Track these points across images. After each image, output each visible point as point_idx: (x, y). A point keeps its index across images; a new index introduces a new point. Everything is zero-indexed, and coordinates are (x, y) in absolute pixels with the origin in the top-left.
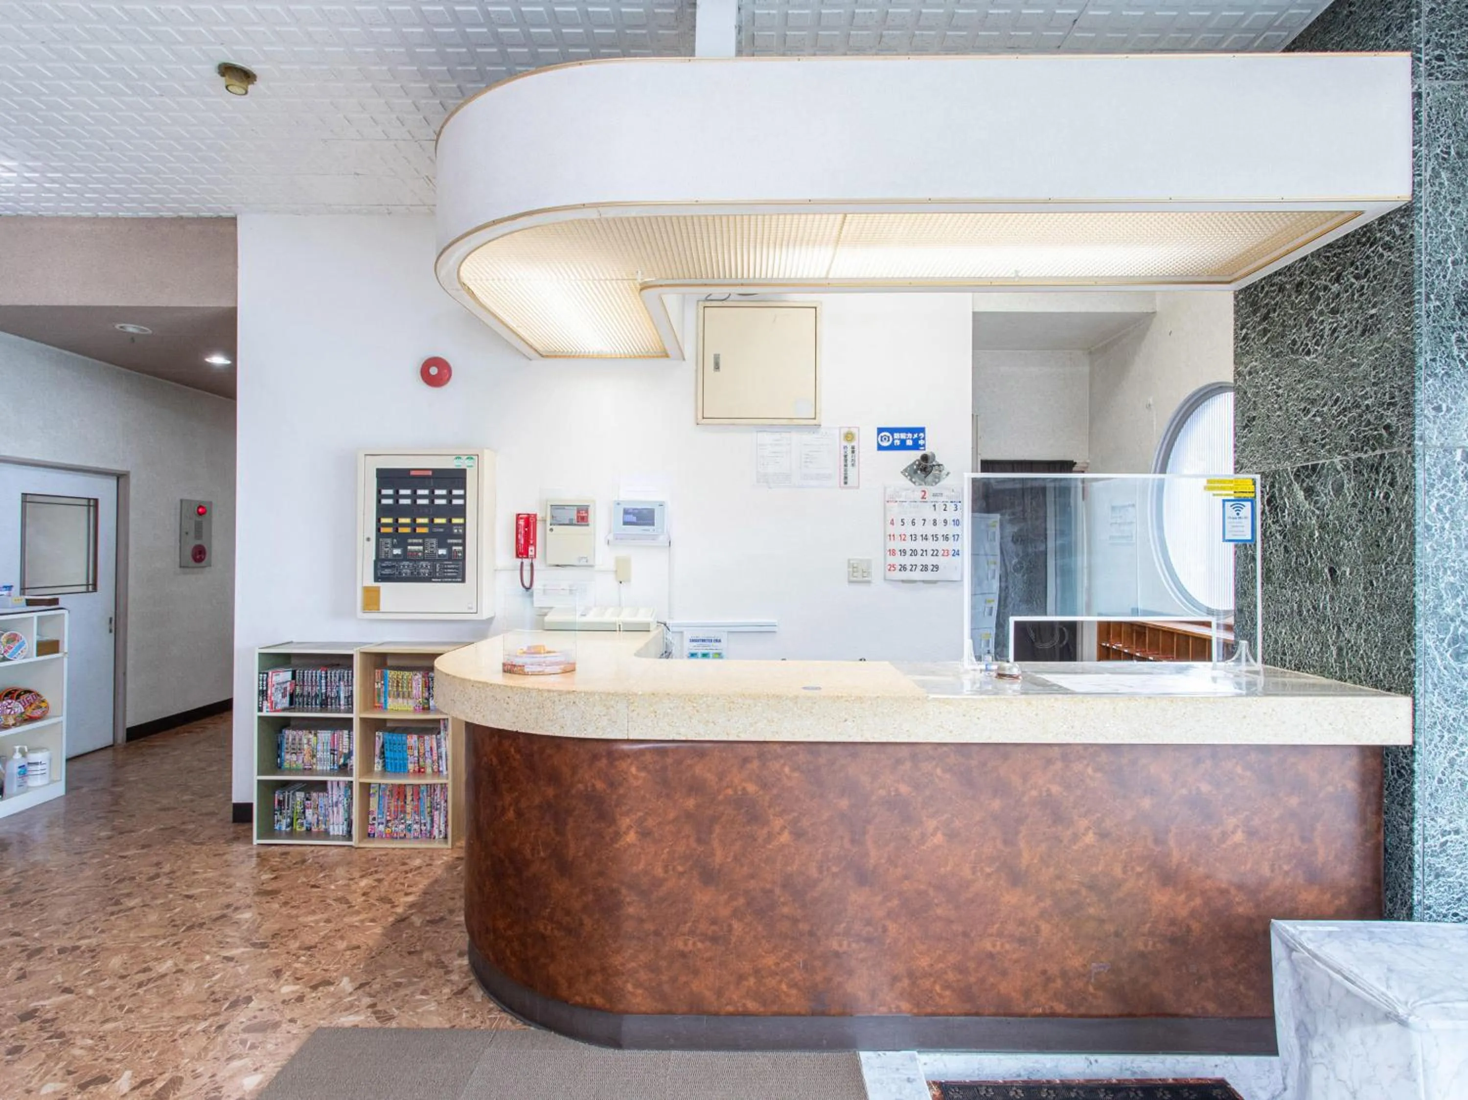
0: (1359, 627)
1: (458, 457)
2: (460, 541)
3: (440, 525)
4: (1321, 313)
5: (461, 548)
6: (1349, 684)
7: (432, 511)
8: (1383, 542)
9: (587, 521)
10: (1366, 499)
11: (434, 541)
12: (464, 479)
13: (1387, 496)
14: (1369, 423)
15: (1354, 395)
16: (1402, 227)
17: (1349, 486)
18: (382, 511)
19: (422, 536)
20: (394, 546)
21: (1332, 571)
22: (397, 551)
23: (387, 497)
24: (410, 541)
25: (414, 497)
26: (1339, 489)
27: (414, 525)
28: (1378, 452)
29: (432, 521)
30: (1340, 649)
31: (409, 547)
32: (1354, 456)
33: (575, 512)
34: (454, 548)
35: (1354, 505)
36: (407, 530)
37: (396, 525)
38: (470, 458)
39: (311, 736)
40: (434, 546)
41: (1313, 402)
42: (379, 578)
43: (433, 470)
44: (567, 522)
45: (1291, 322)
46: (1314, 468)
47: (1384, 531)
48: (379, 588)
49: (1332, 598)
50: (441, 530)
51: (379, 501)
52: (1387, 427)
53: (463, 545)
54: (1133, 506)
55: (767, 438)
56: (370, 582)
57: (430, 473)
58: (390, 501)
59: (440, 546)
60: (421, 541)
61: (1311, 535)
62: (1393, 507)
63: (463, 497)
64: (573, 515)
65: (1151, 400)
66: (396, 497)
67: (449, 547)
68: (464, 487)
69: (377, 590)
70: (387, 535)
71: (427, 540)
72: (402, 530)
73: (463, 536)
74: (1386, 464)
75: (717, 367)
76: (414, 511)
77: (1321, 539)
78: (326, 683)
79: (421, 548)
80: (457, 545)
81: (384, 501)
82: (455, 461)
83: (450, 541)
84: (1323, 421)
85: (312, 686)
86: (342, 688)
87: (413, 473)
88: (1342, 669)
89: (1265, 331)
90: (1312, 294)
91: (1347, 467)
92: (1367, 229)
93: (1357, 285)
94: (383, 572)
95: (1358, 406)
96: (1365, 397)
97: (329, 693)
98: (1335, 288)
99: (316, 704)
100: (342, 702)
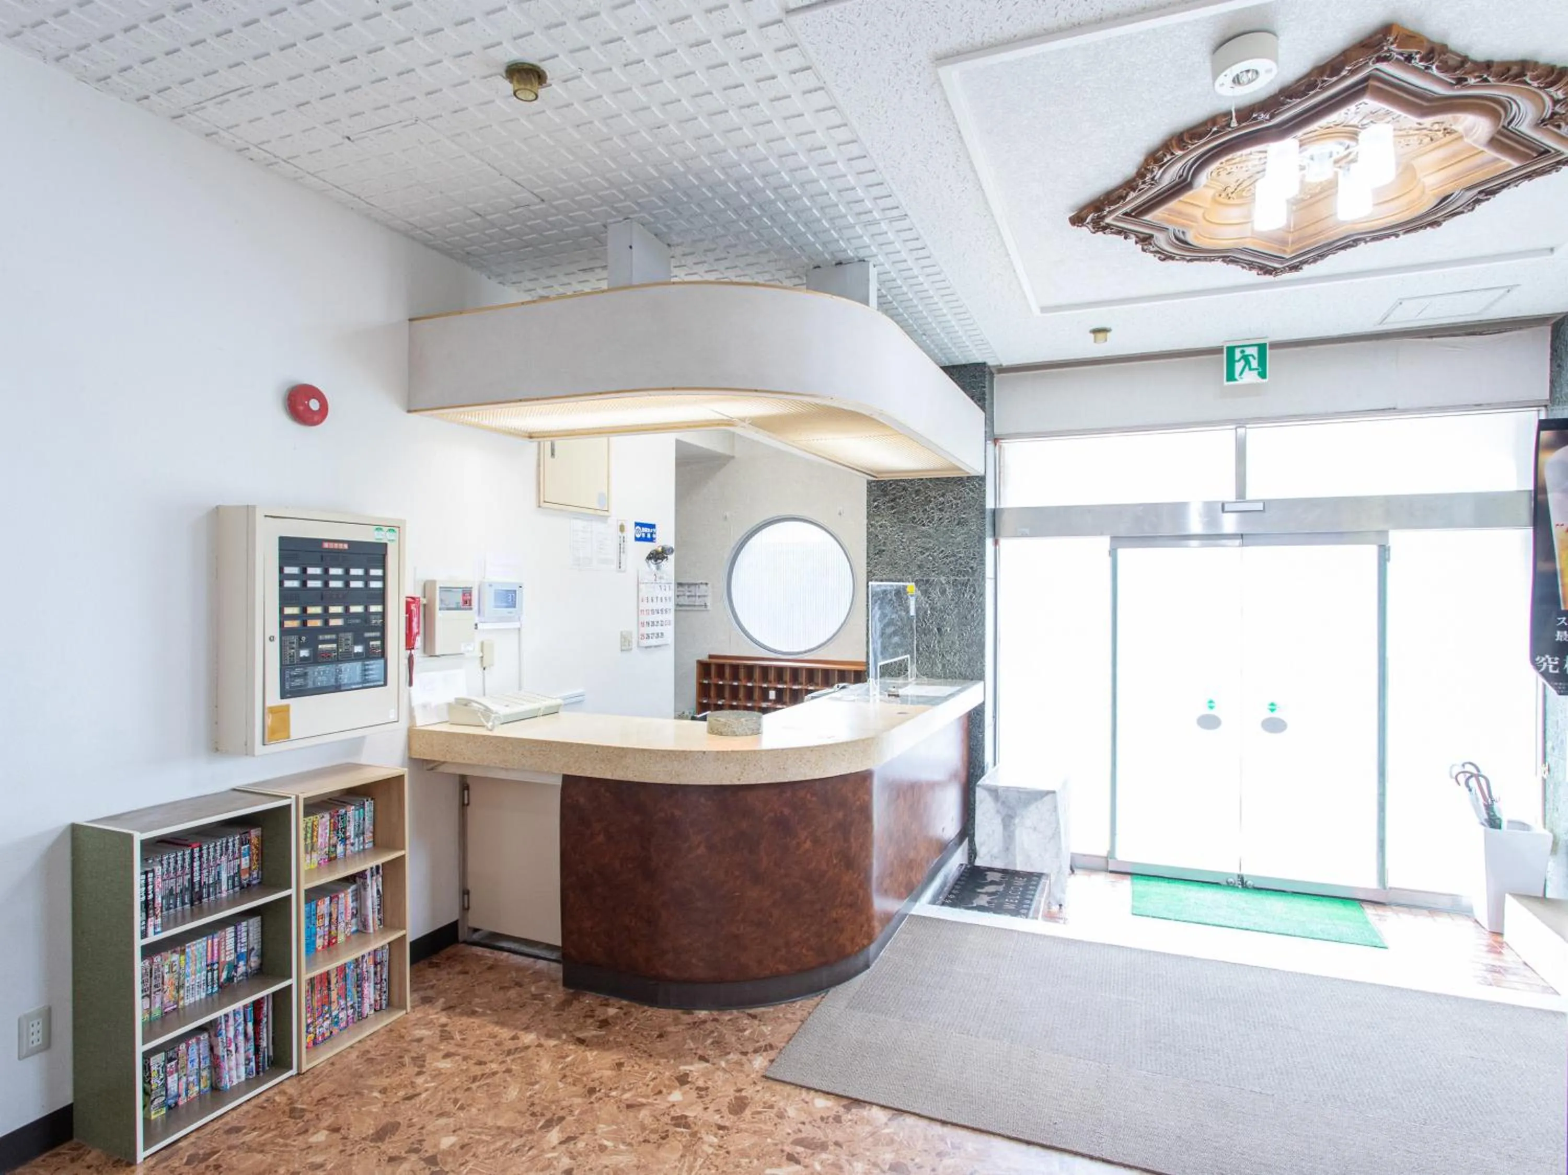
0: (955, 654)
1: (379, 528)
2: (378, 634)
3: (356, 615)
4: (933, 508)
5: (378, 643)
6: (950, 680)
7: (346, 596)
8: (969, 617)
9: (470, 605)
10: (959, 598)
11: (350, 636)
12: (384, 557)
13: (971, 597)
14: (961, 564)
15: (953, 551)
16: (980, 485)
17: (950, 591)
18: (286, 597)
19: (336, 630)
20: (302, 646)
21: (939, 630)
22: (304, 653)
23: (292, 577)
24: (321, 637)
25: (326, 577)
26: (943, 592)
27: (326, 616)
28: (966, 578)
29: (347, 609)
30: (944, 666)
31: (320, 646)
32: (952, 578)
33: (460, 595)
34: (372, 643)
35: (953, 600)
36: (318, 623)
37: (304, 617)
38: (391, 529)
39: (175, 957)
40: (349, 642)
41: (927, 549)
42: (290, 692)
43: (349, 543)
44: (454, 606)
45: (912, 508)
46: (927, 581)
47: (970, 612)
48: (288, 706)
49: (939, 642)
50: (358, 621)
51: (281, 583)
52: (972, 568)
53: (383, 638)
54: (706, 584)
55: (579, 524)
56: (274, 698)
57: (346, 546)
58: (295, 584)
59: (356, 643)
60: (334, 636)
61: (926, 612)
62: (975, 602)
63: (383, 578)
64: (459, 598)
65: (728, 514)
66: (304, 577)
67: (365, 642)
68: (383, 567)
69: (286, 709)
70: (291, 631)
71: (341, 635)
72: (312, 623)
73: (383, 628)
74: (971, 583)
75: (553, 454)
76: (325, 597)
77: (932, 614)
78: (201, 865)
79: (334, 646)
80: (375, 639)
81: (288, 584)
82: (376, 533)
83: (367, 635)
84: (934, 559)
85: (177, 877)
86: (224, 865)
87: (326, 545)
88: (945, 674)
89: (893, 508)
90: (926, 498)
91: (948, 582)
92: (961, 479)
93: (954, 501)
94: (293, 684)
95: (955, 556)
96: (959, 552)
97: (205, 880)
98: (941, 499)
99: (183, 903)
100: (224, 887)
